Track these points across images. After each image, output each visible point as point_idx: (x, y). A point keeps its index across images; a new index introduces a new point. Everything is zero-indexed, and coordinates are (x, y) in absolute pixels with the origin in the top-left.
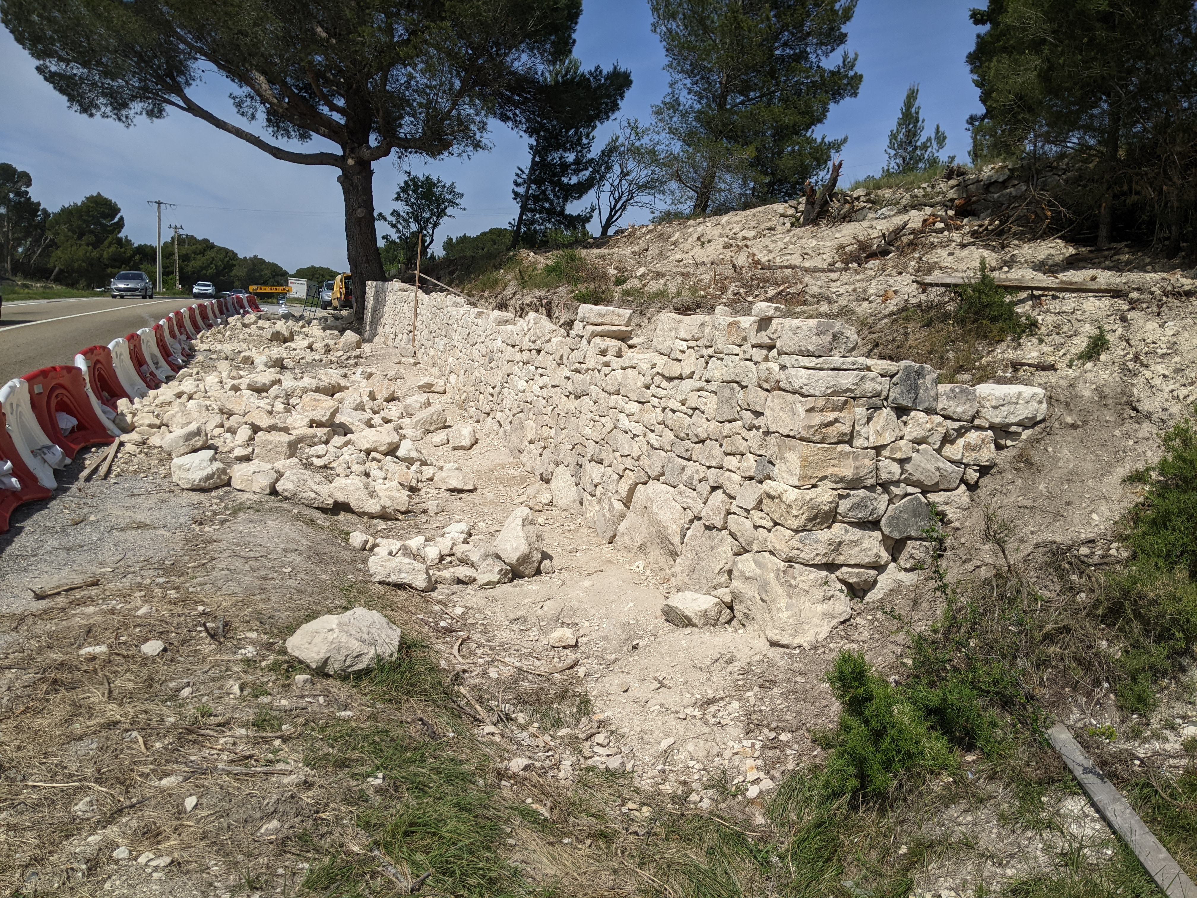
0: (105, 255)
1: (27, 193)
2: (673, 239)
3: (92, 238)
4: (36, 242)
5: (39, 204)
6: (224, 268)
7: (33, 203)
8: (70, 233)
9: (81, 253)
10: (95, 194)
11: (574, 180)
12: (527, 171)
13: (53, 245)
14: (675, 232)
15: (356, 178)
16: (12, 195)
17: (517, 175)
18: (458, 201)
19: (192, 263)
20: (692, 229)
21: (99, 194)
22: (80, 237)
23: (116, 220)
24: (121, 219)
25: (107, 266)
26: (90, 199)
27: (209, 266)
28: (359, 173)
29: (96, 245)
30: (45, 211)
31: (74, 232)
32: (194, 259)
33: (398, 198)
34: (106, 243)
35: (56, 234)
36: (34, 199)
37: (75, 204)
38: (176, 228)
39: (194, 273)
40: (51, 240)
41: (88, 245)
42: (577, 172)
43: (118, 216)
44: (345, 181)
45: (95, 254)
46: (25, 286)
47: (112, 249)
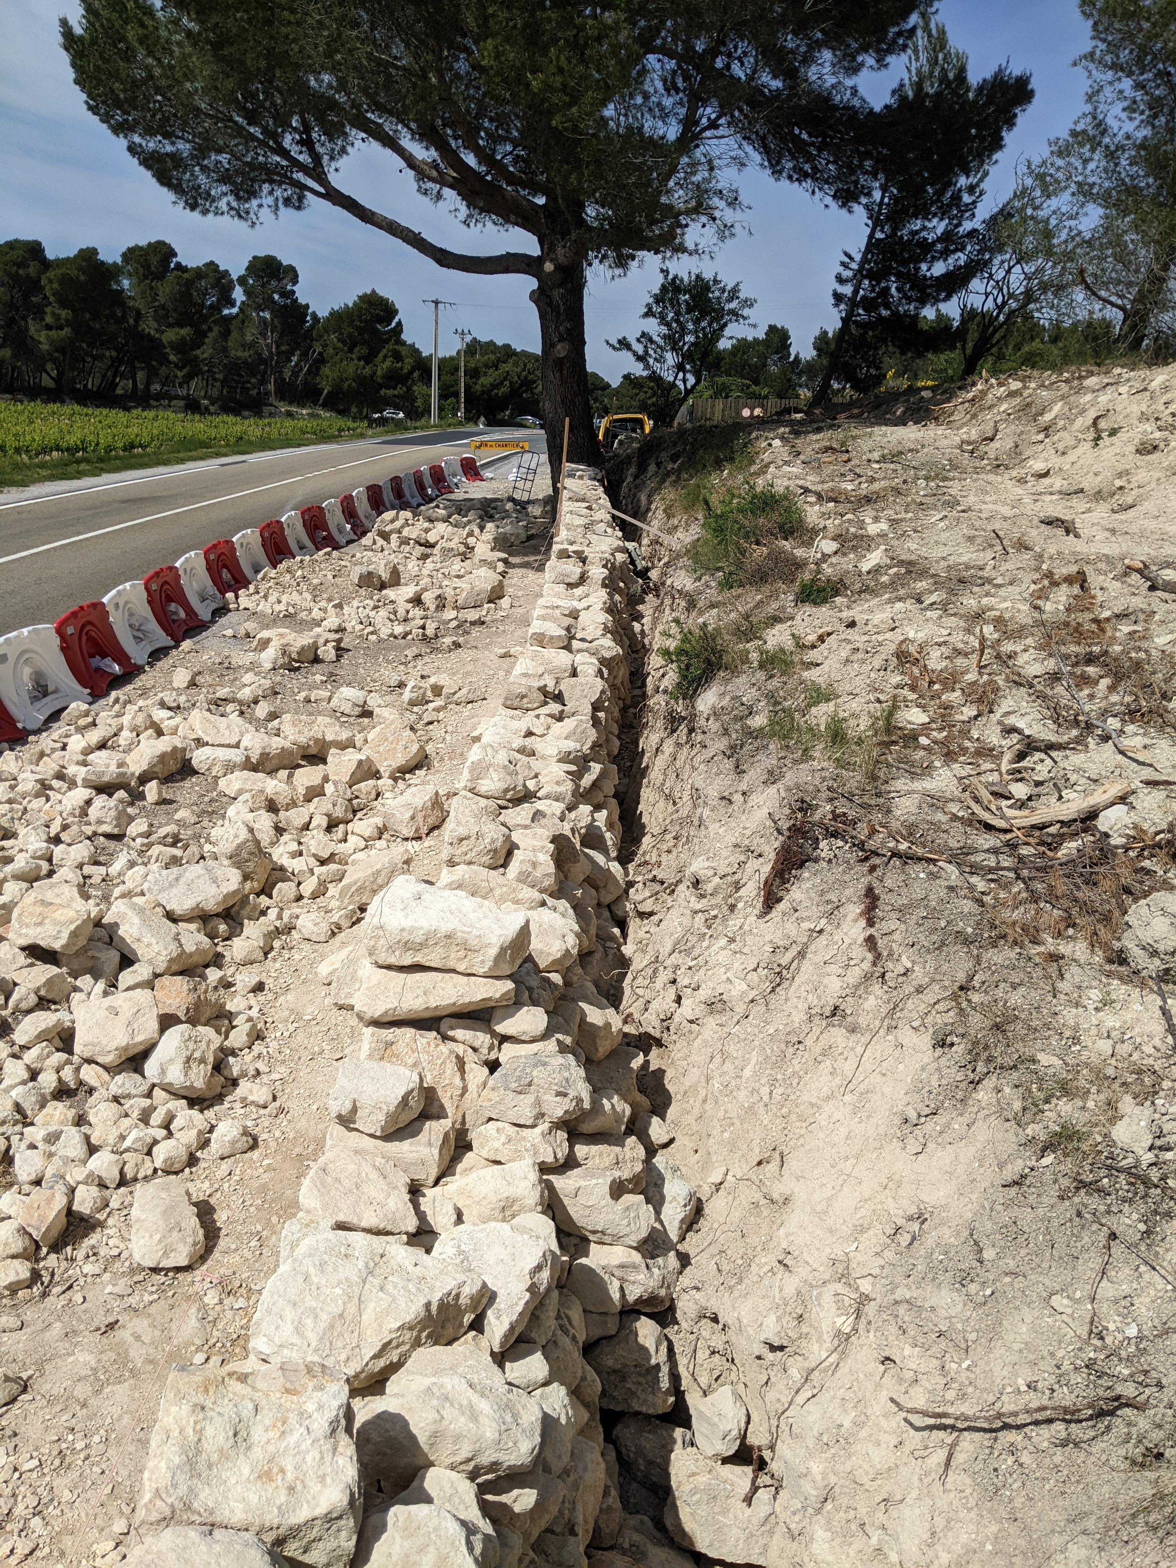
0: (379, 373)
1: (293, 292)
2: (1048, 417)
3: (365, 351)
4: (304, 356)
5: (307, 306)
6: (521, 386)
7: (300, 306)
8: (340, 345)
9: (351, 370)
10: (369, 292)
11: (939, 269)
12: (858, 257)
13: (321, 361)
14: (1053, 402)
15: (557, 294)
16: (276, 297)
17: (843, 264)
18: (746, 312)
19: (482, 380)
20: (1089, 397)
21: (374, 291)
22: (351, 350)
23: (393, 324)
24: (399, 324)
25: (381, 386)
26: (364, 298)
27: (502, 383)
28: (562, 284)
29: (368, 359)
30: (314, 316)
31: (344, 342)
32: (485, 374)
33: (649, 313)
34: (381, 356)
35: (325, 346)
36: (302, 301)
37: (346, 305)
38: (463, 333)
39: (483, 393)
40: (320, 354)
41: (359, 359)
42: (945, 254)
43: (396, 320)
44: (540, 297)
45: (367, 371)
46: (289, 414)
47: (388, 363)
